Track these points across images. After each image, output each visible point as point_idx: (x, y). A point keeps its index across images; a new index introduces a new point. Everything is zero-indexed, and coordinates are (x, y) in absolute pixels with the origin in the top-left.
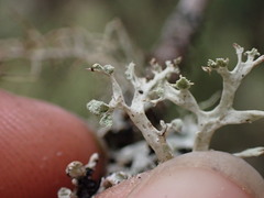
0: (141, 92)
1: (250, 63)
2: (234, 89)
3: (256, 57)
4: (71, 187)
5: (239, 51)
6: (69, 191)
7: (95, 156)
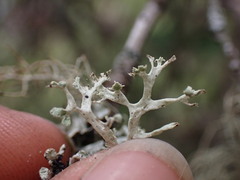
0: (87, 97)
1: (160, 67)
2: (151, 86)
3: (163, 63)
4: (48, 167)
5: (151, 59)
6: (47, 169)
7: (63, 146)
